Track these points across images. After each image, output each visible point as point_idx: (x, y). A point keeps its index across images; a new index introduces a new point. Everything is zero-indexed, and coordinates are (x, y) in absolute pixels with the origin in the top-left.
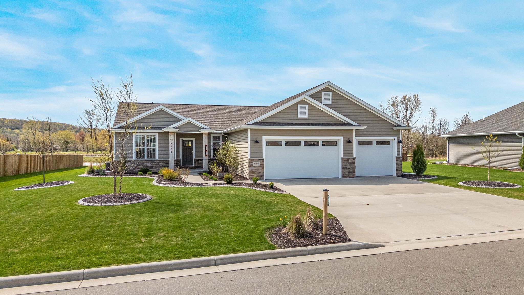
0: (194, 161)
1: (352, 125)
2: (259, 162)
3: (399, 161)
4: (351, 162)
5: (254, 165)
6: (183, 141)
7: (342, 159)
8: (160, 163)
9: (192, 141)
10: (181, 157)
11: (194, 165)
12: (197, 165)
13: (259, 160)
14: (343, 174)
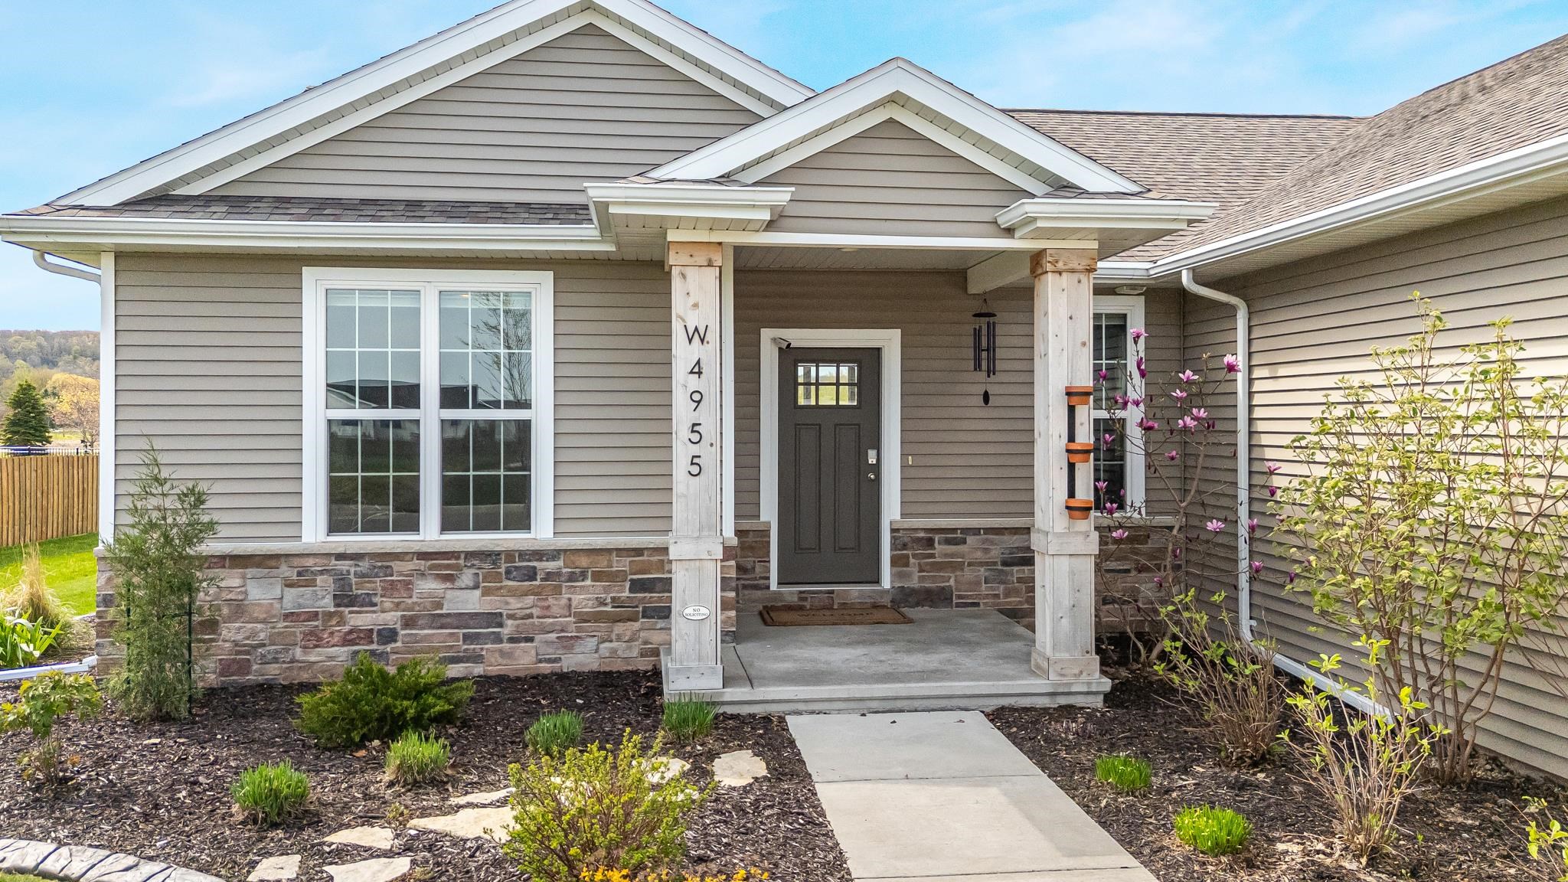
0: (894, 547)
6: (790, 357)
8: (572, 578)
9: (868, 362)
10: (769, 512)
11: (886, 582)
12: (914, 583)
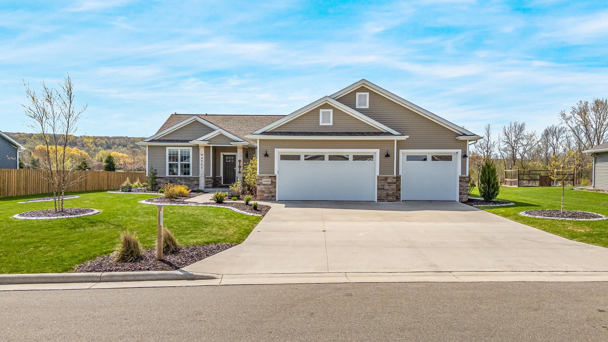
1: (391, 134)
2: (270, 180)
3: (464, 182)
4: (390, 181)
5: (263, 183)
6: (224, 156)
7: (378, 177)
8: (194, 180)
9: (235, 157)
10: (222, 175)
13: (270, 177)
14: (380, 197)
